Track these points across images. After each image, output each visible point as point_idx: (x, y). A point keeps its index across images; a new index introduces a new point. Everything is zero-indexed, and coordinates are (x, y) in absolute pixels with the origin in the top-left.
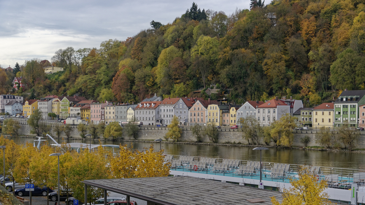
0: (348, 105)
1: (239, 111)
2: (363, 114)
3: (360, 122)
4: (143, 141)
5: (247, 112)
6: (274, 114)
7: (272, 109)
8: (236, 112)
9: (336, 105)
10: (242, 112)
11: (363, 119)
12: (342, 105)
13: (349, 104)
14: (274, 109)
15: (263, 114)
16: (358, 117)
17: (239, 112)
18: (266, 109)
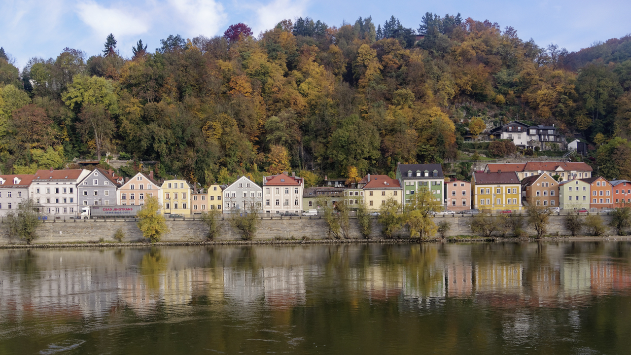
0: (427, 182)
1: (227, 190)
2: (454, 193)
3: (448, 203)
4: (61, 245)
5: (244, 192)
6: (286, 195)
7: (292, 187)
8: (222, 192)
9: (405, 182)
10: (235, 192)
11: (453, 200)
12: (417, 181)
13: (430, 181)
14: (296, 187)
15: (276, 195)
16: (445, 197)
17: (229, 192)
18: (282, 187)
